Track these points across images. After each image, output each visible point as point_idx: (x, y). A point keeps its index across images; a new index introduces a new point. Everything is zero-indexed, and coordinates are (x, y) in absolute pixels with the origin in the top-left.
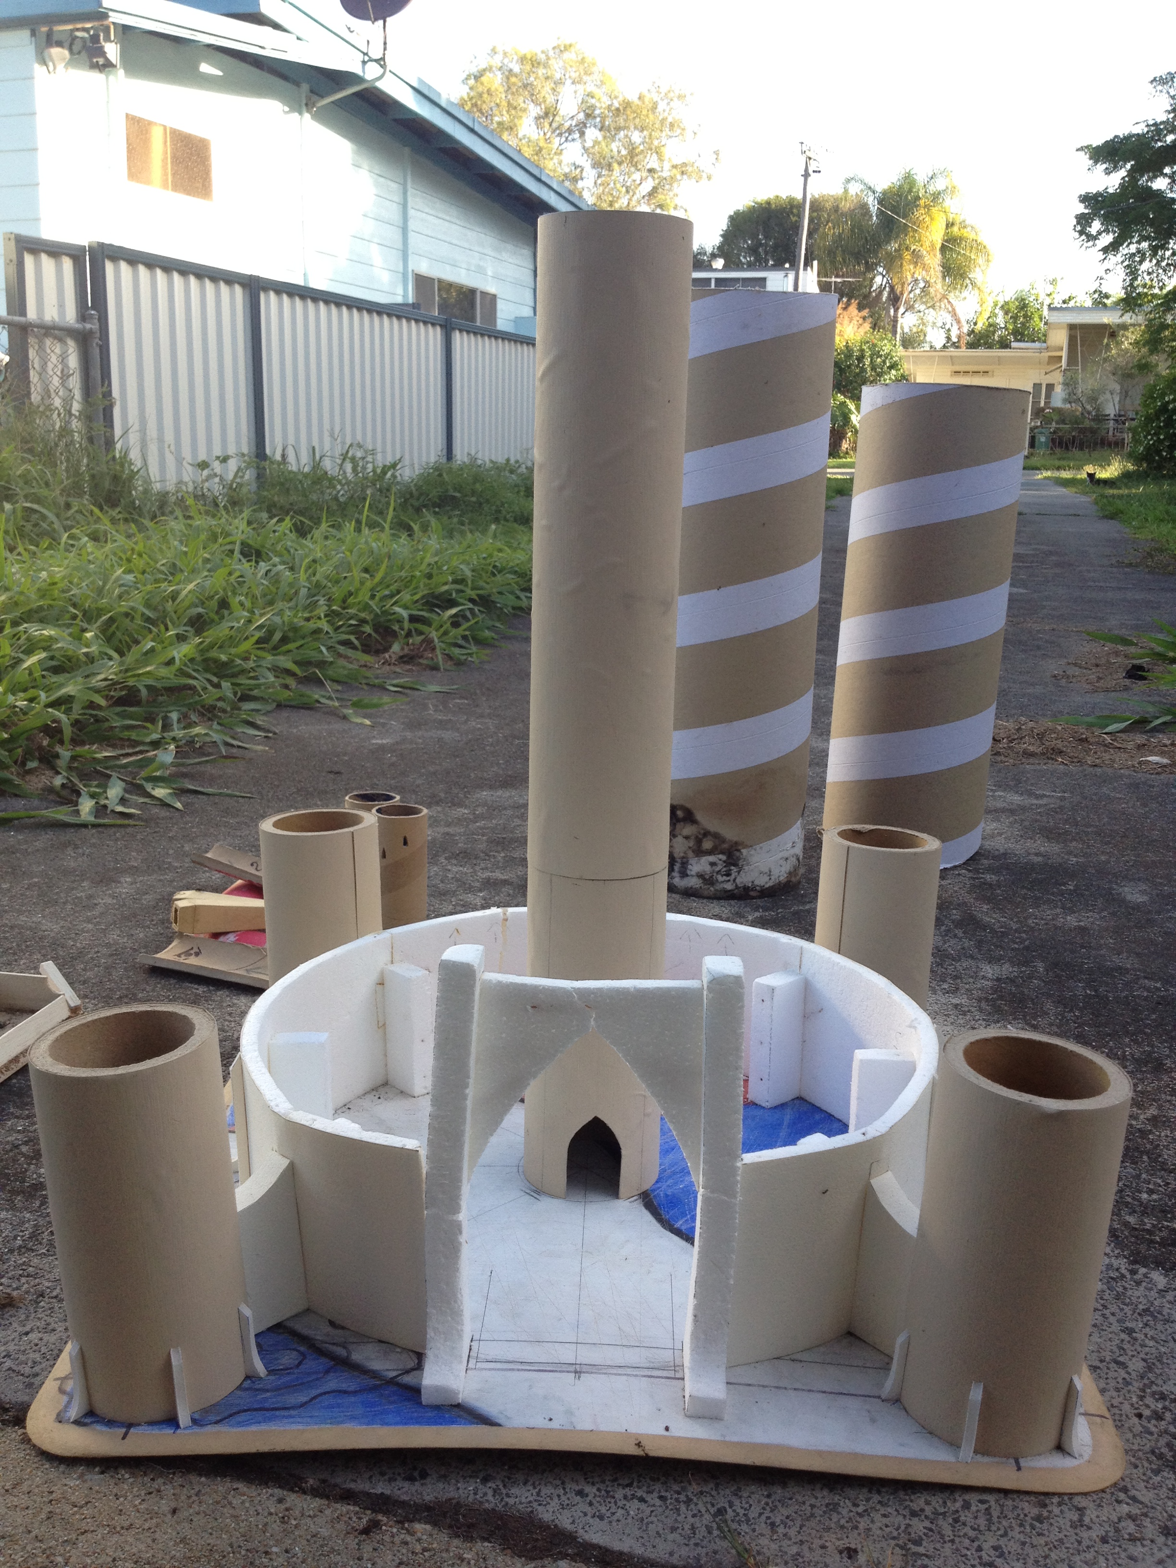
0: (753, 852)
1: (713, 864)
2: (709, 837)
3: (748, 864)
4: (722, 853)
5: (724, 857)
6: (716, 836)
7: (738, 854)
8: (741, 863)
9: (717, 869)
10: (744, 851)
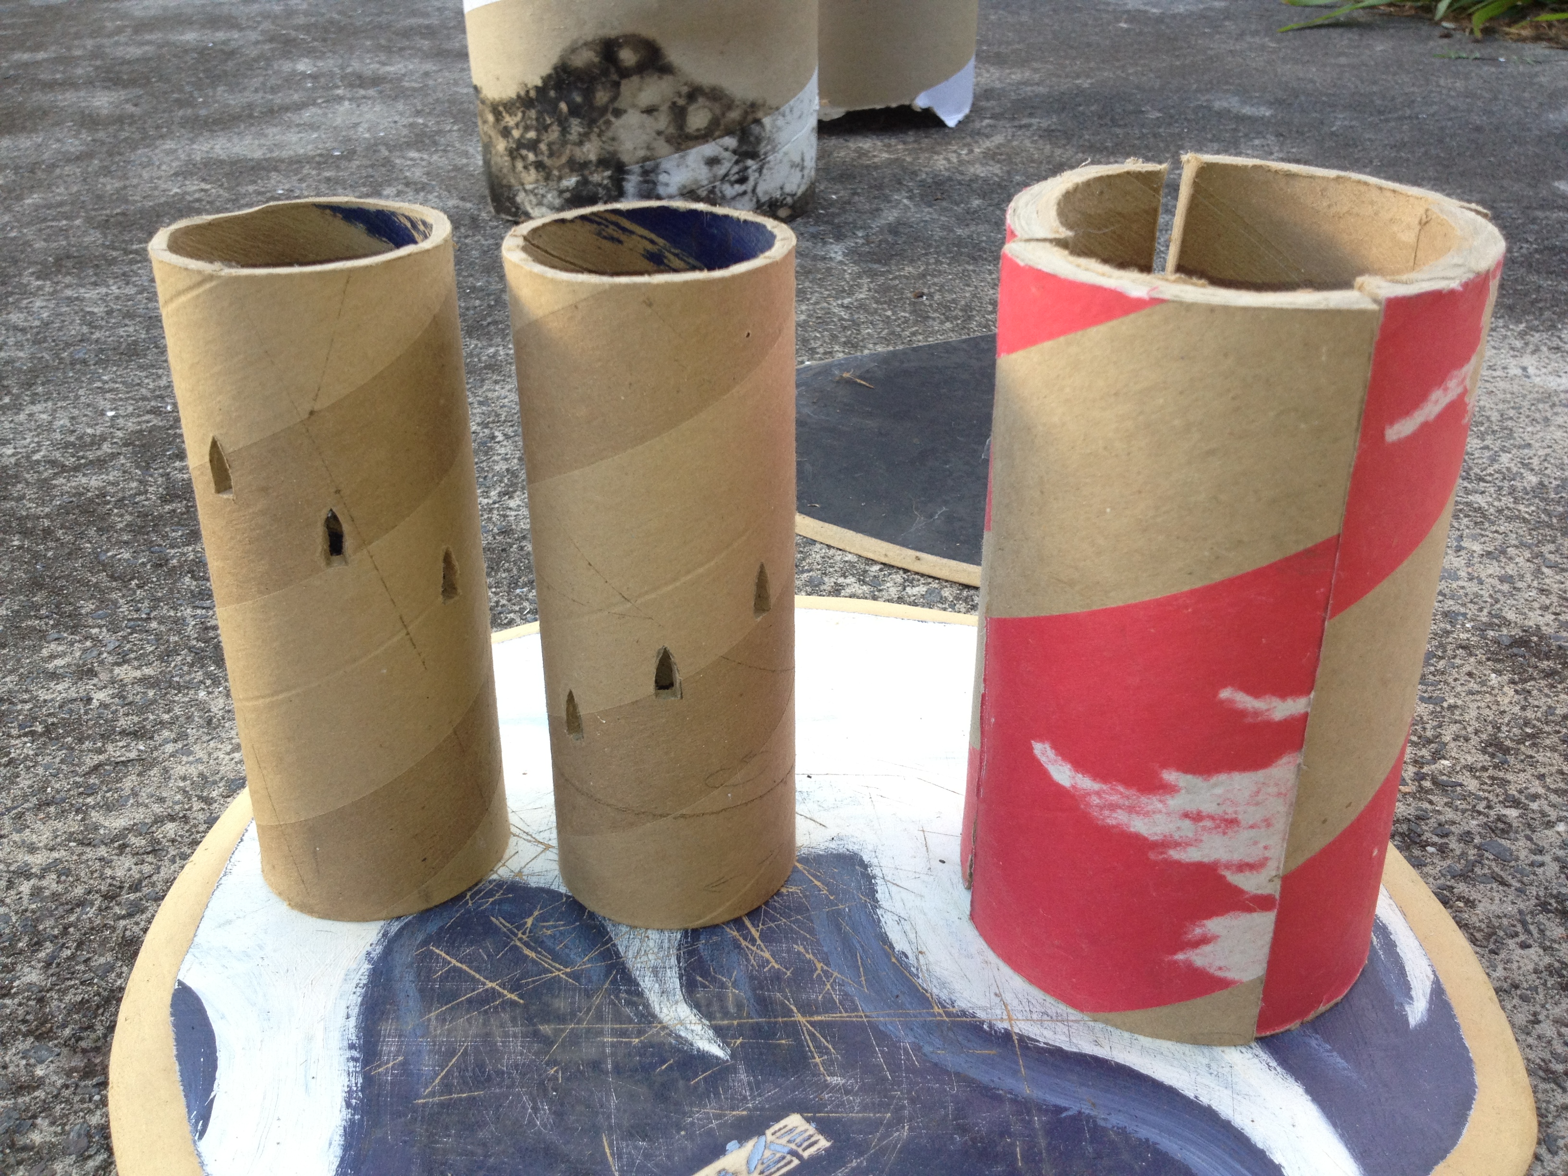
0: (780, 122)
1: (713, 162)
2: (701, 100)
3: (774, 150)
4: (729, 132)
5: (731, 142)
6: (715, 95)
7: (755, 129)
8: (763, 149)
9: (721, 170)
10: (767, 121)
